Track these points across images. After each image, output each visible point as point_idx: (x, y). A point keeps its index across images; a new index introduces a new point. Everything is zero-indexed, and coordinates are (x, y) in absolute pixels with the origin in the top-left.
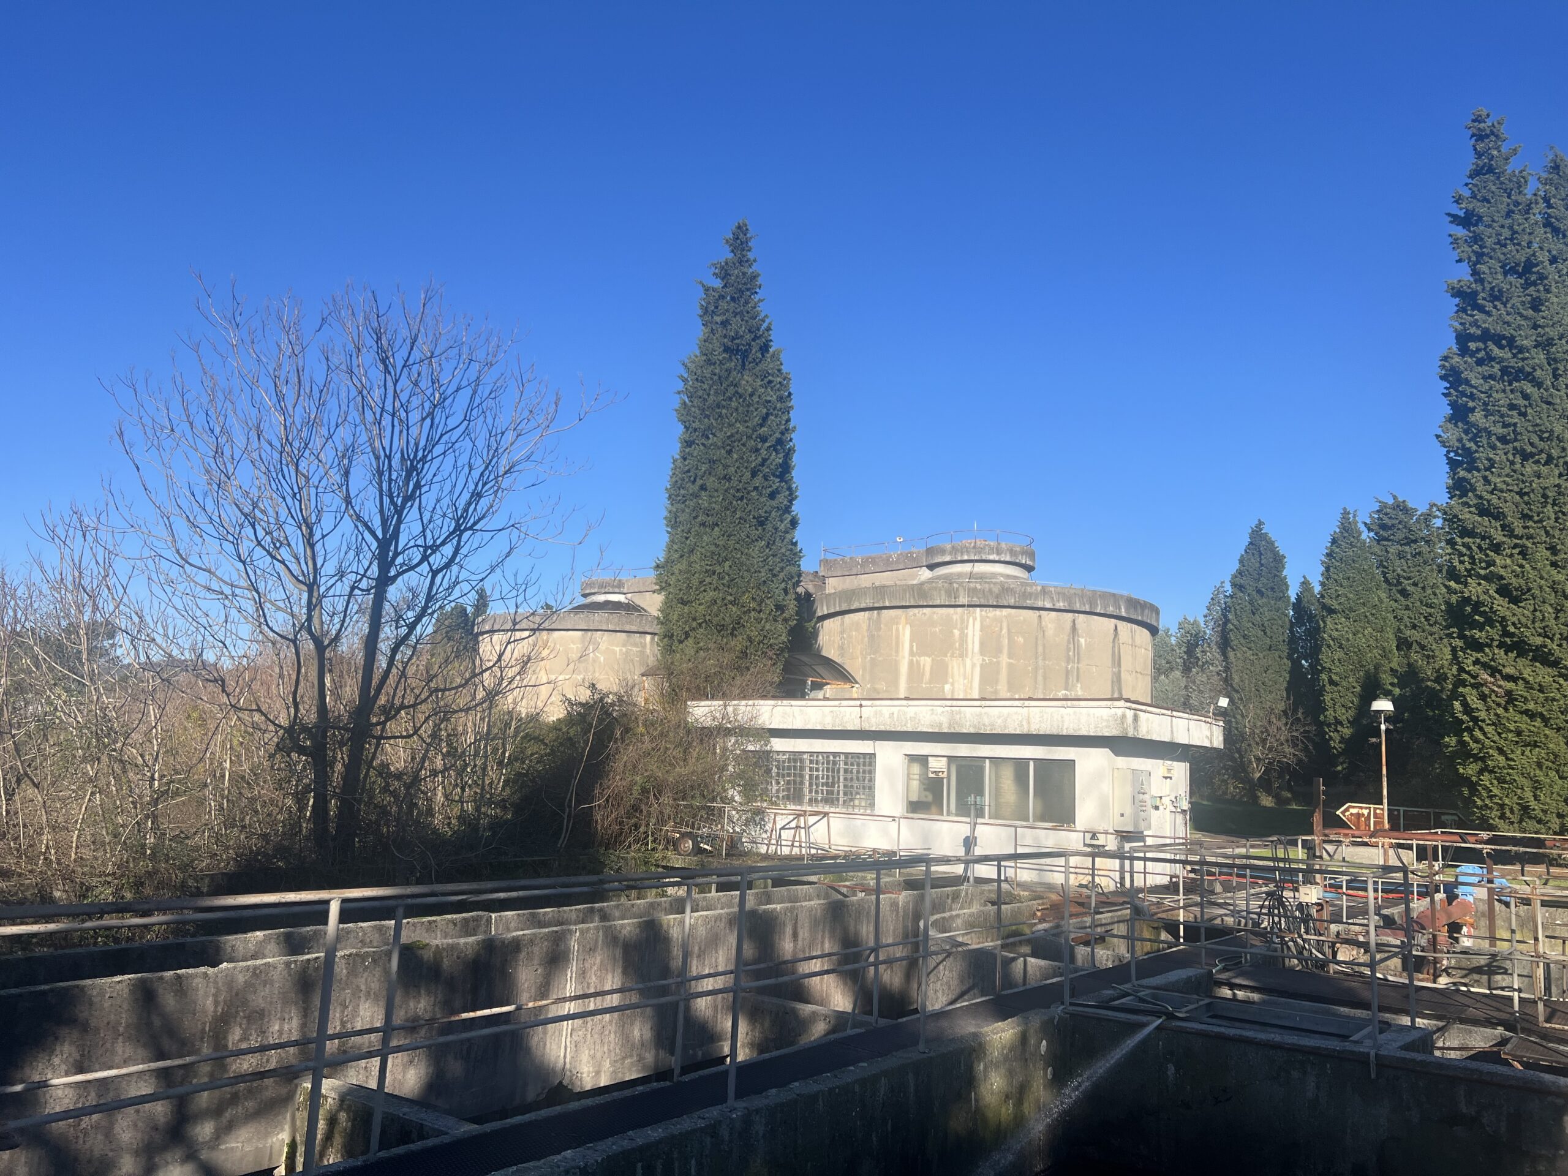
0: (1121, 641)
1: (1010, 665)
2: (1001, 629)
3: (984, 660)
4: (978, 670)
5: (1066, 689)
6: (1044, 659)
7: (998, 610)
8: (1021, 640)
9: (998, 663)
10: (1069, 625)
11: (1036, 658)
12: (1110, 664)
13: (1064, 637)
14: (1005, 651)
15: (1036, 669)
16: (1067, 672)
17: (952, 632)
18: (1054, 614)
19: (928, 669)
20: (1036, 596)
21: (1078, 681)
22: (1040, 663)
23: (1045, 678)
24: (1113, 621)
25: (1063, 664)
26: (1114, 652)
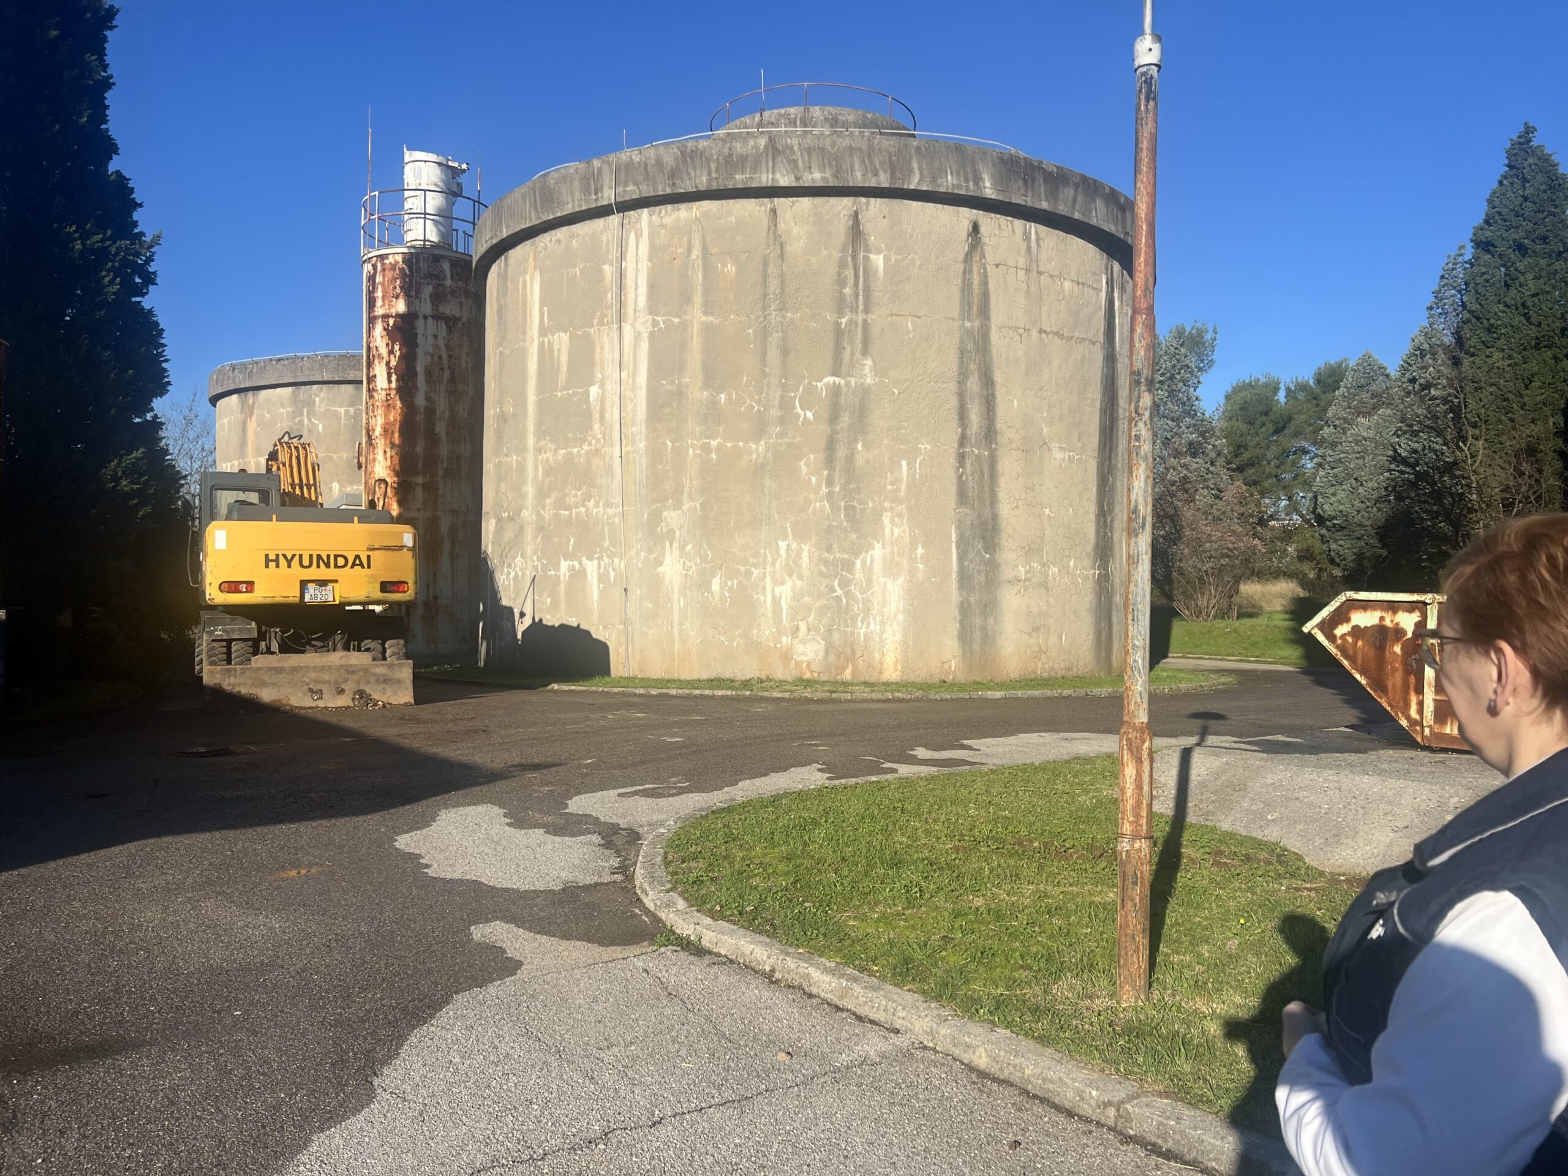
0: (990, 259)
1: (708, 330)
2: (689, 251)
3: (655, 323)
4: (645, 345)
5: (835, 374)
6: (782, 308)
7: (682, 206)
8: (731, 268)
9: (684, 326)
10: (843, 224)
11: (764, 308)
12: (955, 310)
13: (831, 253)
14: (698, 299)
15: (765, 333)
16: (839, 334)
17: (600, 272)
18: (806, 202)
19: (564, 358)
20: (756, 162)
21: (865, 352)
22: (774, 317)
23: (785, 352)
24: (967, 215)
25: (830, 317)
26: (966, 286)
